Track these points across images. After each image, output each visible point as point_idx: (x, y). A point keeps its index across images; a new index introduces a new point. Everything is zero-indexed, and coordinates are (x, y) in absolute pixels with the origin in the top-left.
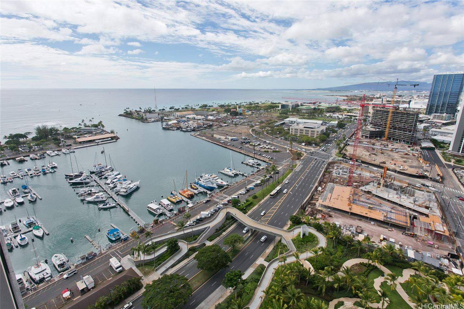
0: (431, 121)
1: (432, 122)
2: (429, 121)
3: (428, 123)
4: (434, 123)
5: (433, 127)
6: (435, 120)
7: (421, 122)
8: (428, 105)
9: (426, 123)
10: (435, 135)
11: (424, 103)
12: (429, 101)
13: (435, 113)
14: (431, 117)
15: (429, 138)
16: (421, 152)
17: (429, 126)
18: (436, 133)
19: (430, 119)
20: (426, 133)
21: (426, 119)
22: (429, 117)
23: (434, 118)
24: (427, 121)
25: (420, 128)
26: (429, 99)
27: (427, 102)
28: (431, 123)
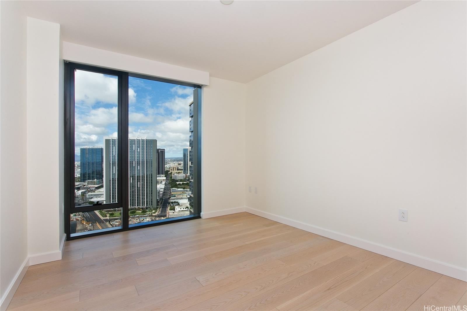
0: (86, 187)
1: (88, 187)
2: (85, 187)
3: (84, 189)
4: (89, 188)
5: (89, 192)
6: (89, 186)
7: (79, 189)
8: (81, 173)
9: (82, 189)
10: (92, 198)
11: (78, 172)
12: (81, 170)
13: (88, 179)
14: (86, 184)
15: (87, 202)
16: (83, 215)
17: (86, 191)
18: (92, 196)
19: (85, 185)
20: (85, 197)
21: (82, 186)
22: (84, 184)
23: (88, 184)
24: (83, 187)
25: (78, 195)
26: (81, 168)
27: (80, 171)
28: (87, 189)
